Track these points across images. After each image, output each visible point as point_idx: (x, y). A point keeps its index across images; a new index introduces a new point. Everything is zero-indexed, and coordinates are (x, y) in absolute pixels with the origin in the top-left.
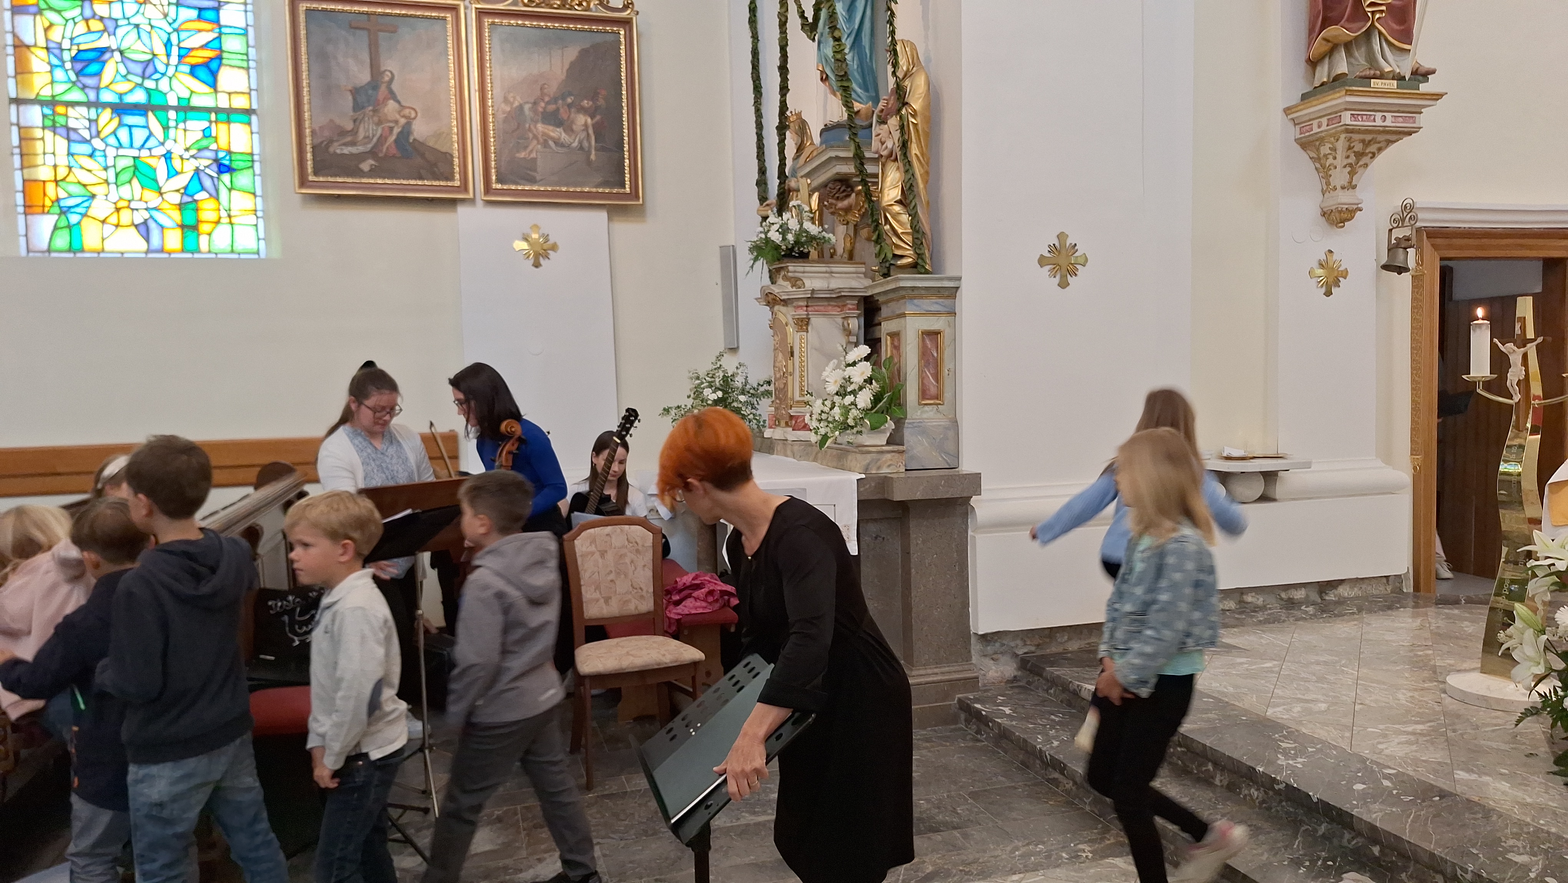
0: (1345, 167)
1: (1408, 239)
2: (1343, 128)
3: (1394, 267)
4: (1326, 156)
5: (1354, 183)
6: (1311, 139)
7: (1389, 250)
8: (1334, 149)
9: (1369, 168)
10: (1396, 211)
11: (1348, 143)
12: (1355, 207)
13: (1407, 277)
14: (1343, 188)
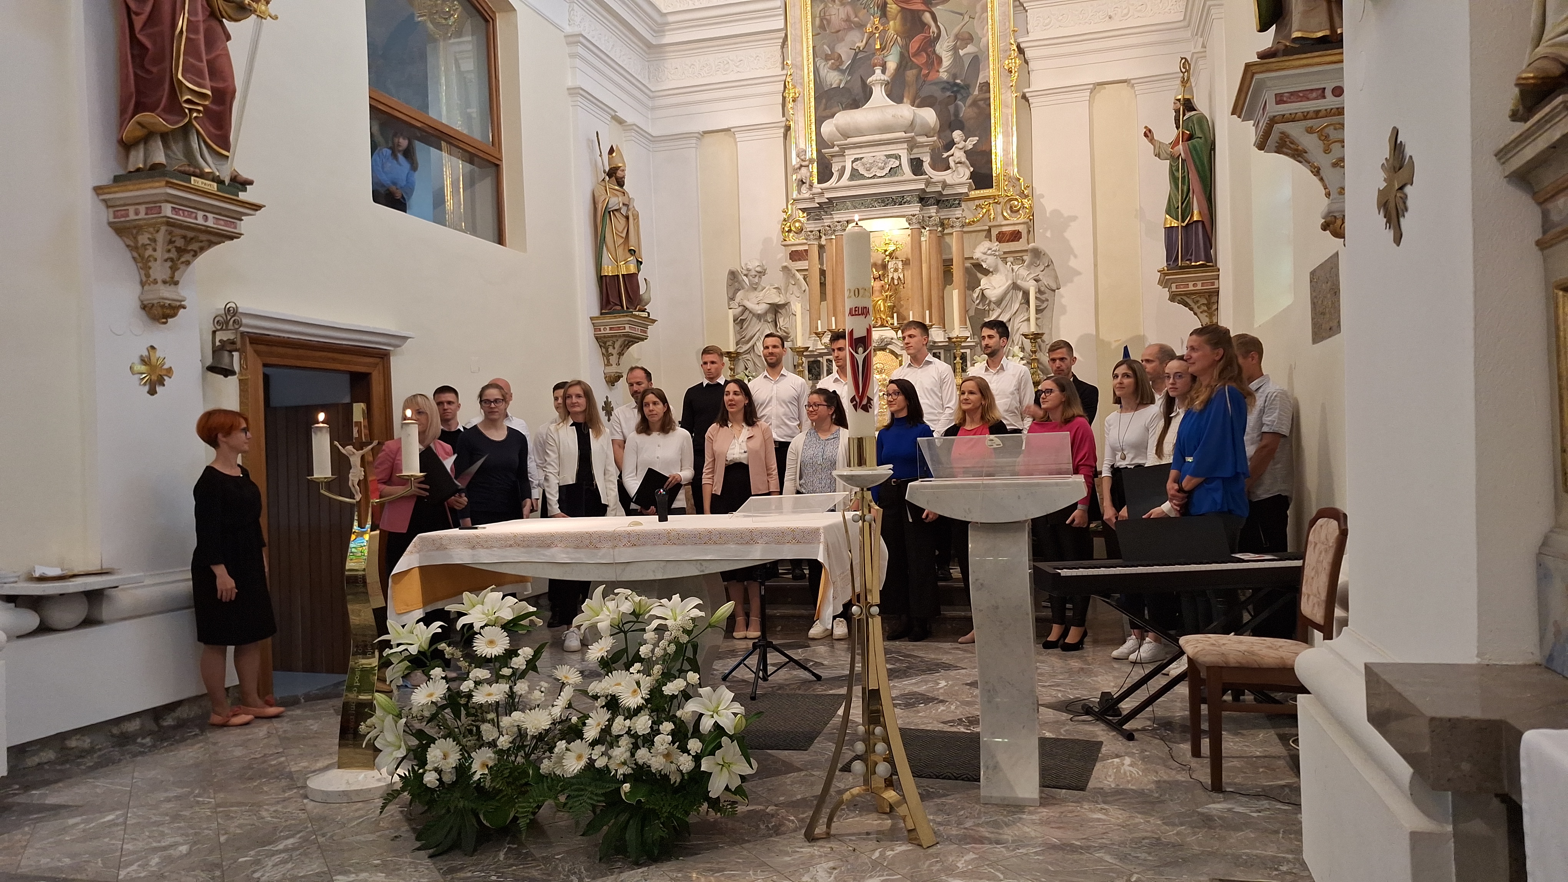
0: (166, 260)
1: (233, 342)
2: (165, 219)
3: (218, 369)
4: (144, 246)
5: (176, 279)
6: (128, 225)
7: (214, 352)
8: (154, 240)
9: (191, 266)
10: (219, 313)
11: (169, 237)
12: (178, 304)
13: (233, 381)
14: (165, 282)
